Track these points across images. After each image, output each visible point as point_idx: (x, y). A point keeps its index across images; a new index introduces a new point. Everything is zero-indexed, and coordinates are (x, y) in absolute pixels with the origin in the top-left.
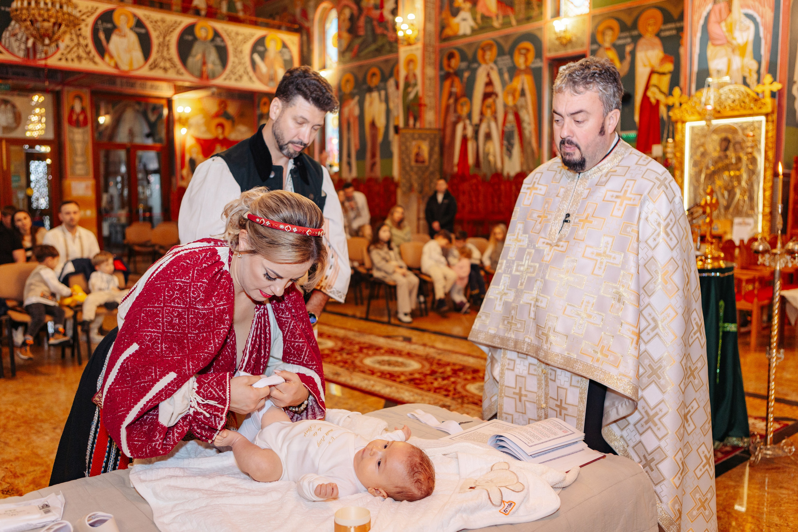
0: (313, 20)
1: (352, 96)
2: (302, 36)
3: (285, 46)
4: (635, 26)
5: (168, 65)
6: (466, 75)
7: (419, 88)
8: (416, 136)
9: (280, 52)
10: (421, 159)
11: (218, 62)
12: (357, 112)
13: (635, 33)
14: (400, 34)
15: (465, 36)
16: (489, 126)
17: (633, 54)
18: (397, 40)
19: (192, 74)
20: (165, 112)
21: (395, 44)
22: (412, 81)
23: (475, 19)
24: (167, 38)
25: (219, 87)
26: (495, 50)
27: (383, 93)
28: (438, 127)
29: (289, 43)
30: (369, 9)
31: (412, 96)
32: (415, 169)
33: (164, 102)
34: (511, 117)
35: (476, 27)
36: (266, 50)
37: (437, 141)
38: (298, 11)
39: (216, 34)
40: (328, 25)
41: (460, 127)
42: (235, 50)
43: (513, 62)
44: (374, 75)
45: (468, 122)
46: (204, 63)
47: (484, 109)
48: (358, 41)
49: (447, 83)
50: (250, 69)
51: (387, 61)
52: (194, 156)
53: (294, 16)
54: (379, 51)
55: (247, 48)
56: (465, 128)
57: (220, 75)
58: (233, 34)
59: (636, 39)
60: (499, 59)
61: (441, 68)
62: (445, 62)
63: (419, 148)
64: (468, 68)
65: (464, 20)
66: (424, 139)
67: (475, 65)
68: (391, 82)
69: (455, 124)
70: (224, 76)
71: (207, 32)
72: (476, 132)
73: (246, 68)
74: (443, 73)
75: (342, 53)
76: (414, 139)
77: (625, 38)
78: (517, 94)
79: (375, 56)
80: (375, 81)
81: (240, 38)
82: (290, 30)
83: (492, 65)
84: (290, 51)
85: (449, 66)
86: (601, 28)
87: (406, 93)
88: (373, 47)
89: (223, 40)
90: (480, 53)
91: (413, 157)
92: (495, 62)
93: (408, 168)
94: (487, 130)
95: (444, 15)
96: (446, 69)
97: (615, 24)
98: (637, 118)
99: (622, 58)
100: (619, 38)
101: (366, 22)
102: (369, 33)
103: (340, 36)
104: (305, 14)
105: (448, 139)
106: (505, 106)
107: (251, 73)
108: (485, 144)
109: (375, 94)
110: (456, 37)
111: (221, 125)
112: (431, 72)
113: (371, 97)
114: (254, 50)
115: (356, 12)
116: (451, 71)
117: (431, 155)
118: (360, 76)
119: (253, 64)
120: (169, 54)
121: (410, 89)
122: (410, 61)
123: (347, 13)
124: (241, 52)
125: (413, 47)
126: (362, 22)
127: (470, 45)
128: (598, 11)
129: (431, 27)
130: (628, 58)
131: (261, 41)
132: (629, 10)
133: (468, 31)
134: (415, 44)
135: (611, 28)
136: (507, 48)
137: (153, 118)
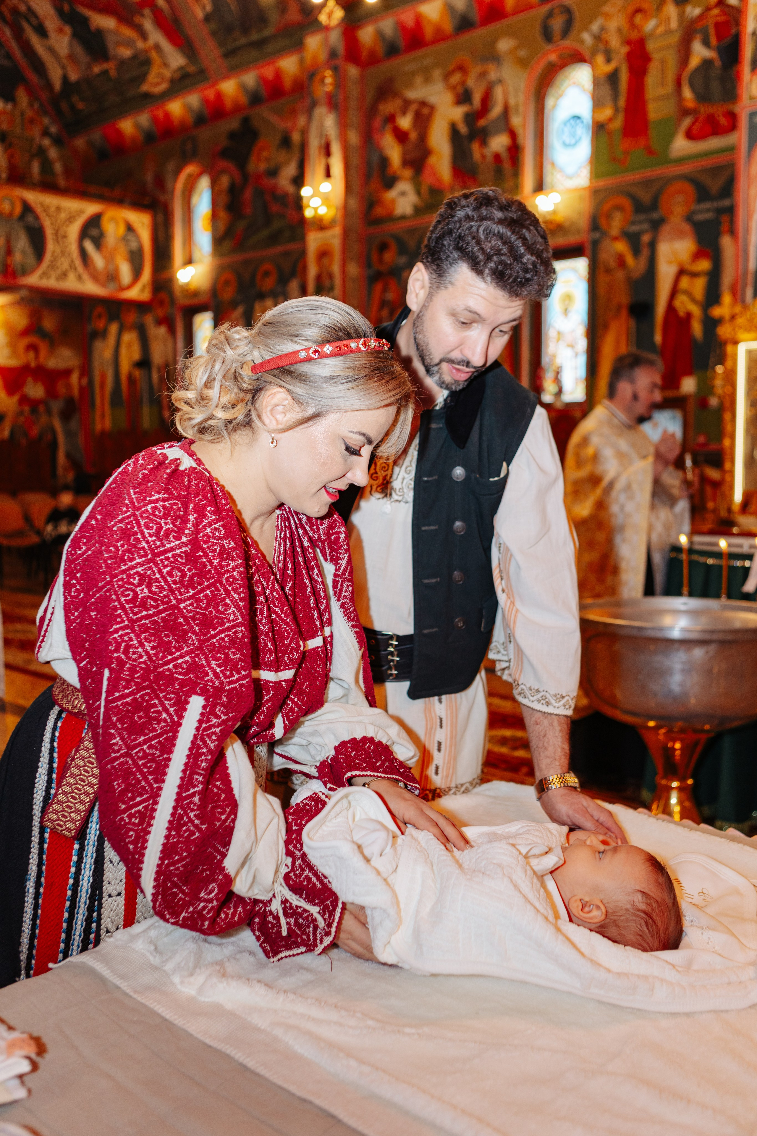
0: (173, 191)
1: (235, 303)
2: (155, 216)
3: (130, 228)
4: (654, 205)
7: (337, 292)
9: (124, 238)
13: (655, 215)
14: (308, 213)
15: (403, 217)
17: (653, 246)
18: (302, 221)
21: (299, 229)
22: (327, 283)
23: (419, 193)
25: (32, 289)
30: (259, 177)
35: (421, 204)
36: (103, 234)
38: (149, 178)
39: (27, 208)
40: (195, 200)
42: (56, 233)
44: (266, 274)
46: (9, 252)
48: (241, 225)
49: (378, 287)
51: (286, 254)
53: (143, 184)
54: (274, 239)
55: (74, 230)
57: (33, 271)
58: (52, 210)
59: (657, 225)
61: (369, 265)
62: (375, 256)
65: (403, 194)
68: (294, 284)
71: (13, 204)
73: (72, 261)
75: (218, 241)
77: (640, 222)
79: (269, 246)
80: (269, 283)
81: (63, 215)
82: (138, 206)
84: (138, 237)
85: (381, 261)
86: (606, 207)
88: (265, 233)
89: (37, 218)
95: (372, 187)
96: (376, 265)
97: (627, 203)
98: (658, 338)
99: (636, 251)
100: (633, 223)
101: (255, 196)
102: (260, 212)
103: (214, 216)
104: (160, 183)
109: (269, 303)
110: (390, 218)
111: (34, 347)
112: (353, 269)
113: (261, 305)
114: (84, 233)
115: (238, 180)
116: (383, 269)
118: (246, 276)
119: (84, 254)
122: (324, 254)
123: (225, 181)
124: (65, 237)
125: (328, 233)
126: (248, 195)
127: (412, 231)
128: (601, 183)
129: (354, 204)
130: (645, 252)
131: (95, 221)
132: (647, 183)
133: (410, 212)
134: (330, 228)
135: (620, 208)
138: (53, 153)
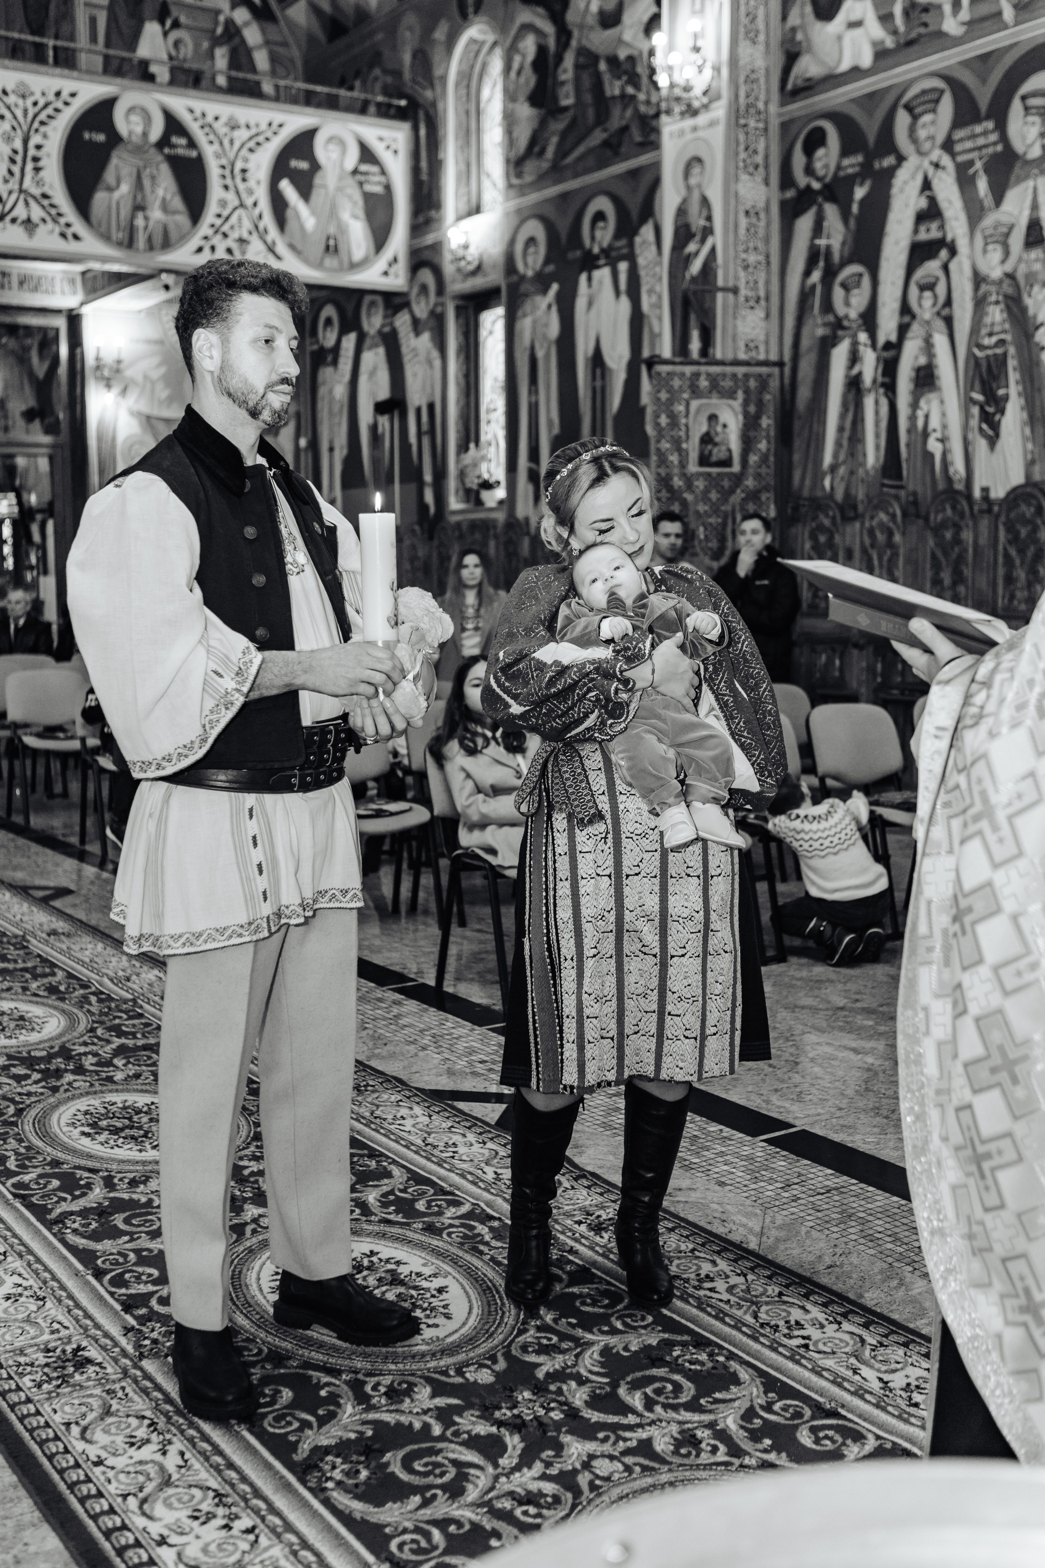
0: (444, 79)
1: (542, 282)
2: (416, 129)
3: (367, 155)
5: (37, 213)
6: (860, 193)
7: (717, 239)
8: (704, 383)
9: (355, 172)
10: (718, 454)
11: (177, 203)
12: (554, 329)
14: (663, 81)
15: (856, 72)
16: (928, 346)
19: (106, 237)
21: (654, 123)
22: (697, 222)
23: (886, 18)
24: (35, 140)
26: (946, 106)
27: (623, 266)
28: (773, 357)
29: (379, 148)
30: (585, 29)
31: (696, 267)
32: (700, 484)
33: (61, 323)
34: (996, 315)
35: (890, 43)
36: (316, 167)
37: (771, 398)
39: (173, 125)
40: (486, 93)
41: (840, 355)
42: (227, 168)
43: (1004, 139)
44: (600, 216)
45: (863, 337)
46: (139, 207)
47: (914, 291)
48: (558, 126)
49: (804, 224)
50: (268, 221)
51: (634, 173)
53: (397, 74)
55: (261, 162)
56: (854, 358)
57: (183, 238)
58: (220, 127)
60: (959, 134)
61: (787, 180)
62: (799, 160)
63: (713, 418)
64: (866, 171)
65: (855, 24)
66: (727, 394)
67: (889, 161)
68: (647, 232)
69: (826, 345)
70: (196, 241)
71: (147, 120)
72: (889, 368)
74: (790, 194)
76: (696, 392)
78: (1017, 240)
79: (602, 164)
80: (605, 235)
81: (242, 135)
82: (386, 112)
83: (937, 154)
84: (383, 172)
85: (809, 170)
87: (680, 261)
88: (598, 137)
89: (192, 144)
90: (902, 119)
91: (693, 448)
92: (948, 146)
93: (677, 482)
94: (923, 361)
95: (794, 19)
96: (802, 180)
101: (578, 67)
102: (588, 98)
106: (978, 279)
107: (273, 233)
108: (914, 405)
109: (603, 274)
110: (832, 80)
112: (754, 191)
113: (590, 279)
114: (280, 169)
115: (551, 43)
116: (816, 185)
117: (747, 443)
118: (563, 227)
119: (279, 206)
120: (39, 183)
121: (692, 247)
122: (693, 163)
123: (529, 45)
124: (245, 174)
125: (702, 119)
126: (567, 70)
127: (870, 100)
129: (752, 55)
131: (301, 144)
133: (866, 60)
134: (706, 107)
136: (984, 97)
137: (40, 369)
138: (252, 35)
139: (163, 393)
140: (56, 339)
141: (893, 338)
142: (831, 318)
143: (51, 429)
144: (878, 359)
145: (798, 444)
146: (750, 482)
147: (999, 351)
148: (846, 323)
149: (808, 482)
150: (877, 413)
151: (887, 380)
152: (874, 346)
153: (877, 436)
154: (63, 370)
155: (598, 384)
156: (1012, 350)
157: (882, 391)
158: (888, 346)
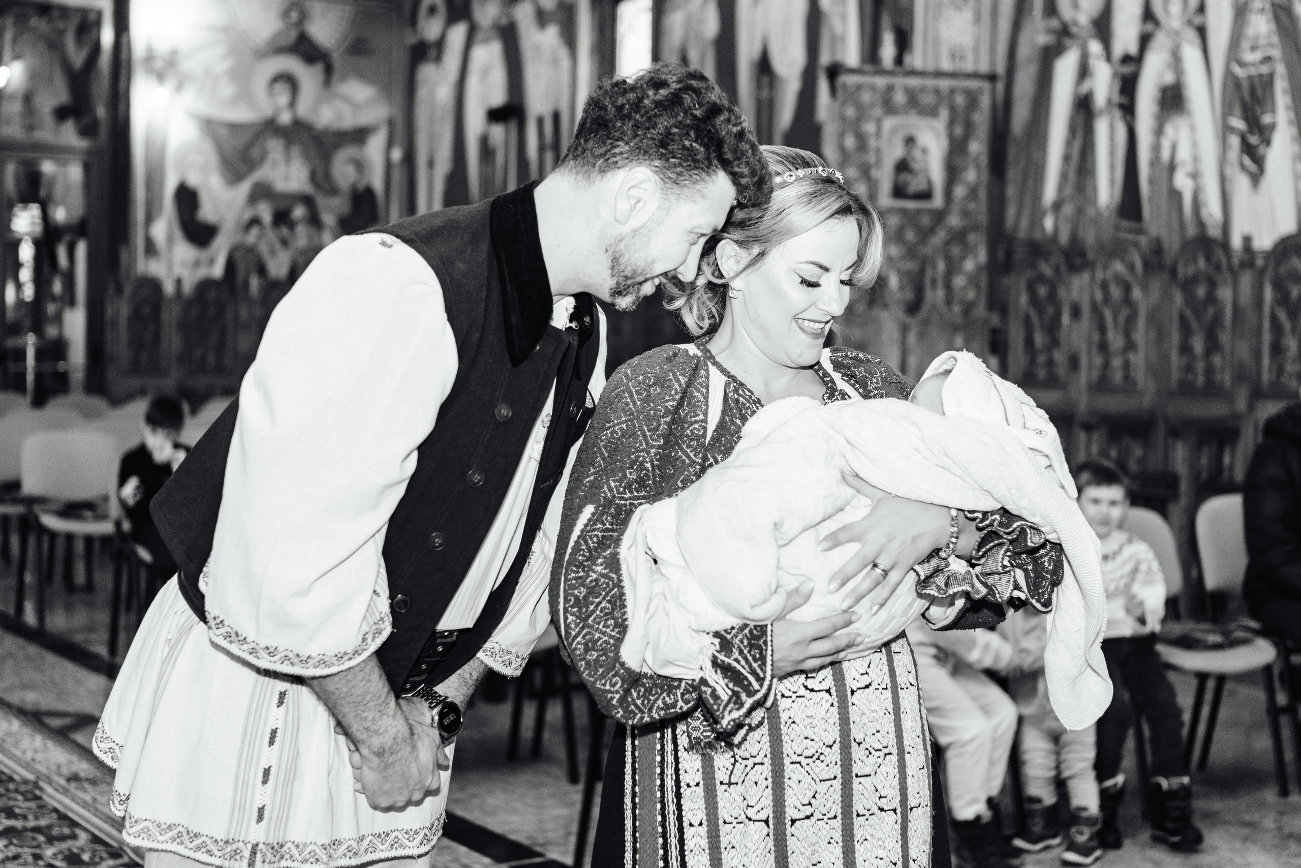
8: (900, 98)
10: (916, 184)
12: (711, 25)
16: (1176, 61)
20: (107, 36)
28: (984, 68)
32: (893, 221)
33: (105, 4)
37: (982, 118)
41: (1066, 68)
45: (1095, 47)
52: (194, 180)
56: (1084, 72)
63: (910, 141)
66: (932, 112)
72: (1127, 87)
76: (890, 108)
91: (886, 176)
94: (1169, 78)
105: (1021, 114)
108: (1159, 132)
111: (289, 80)
117: (952, 172)
137: (78, 58)
139: (227, 90)
140: (98, 23)
141: (1133, 49)
142: (1055, 23)
143: (88, 130)
144: (1115, 75)
145: (1013, 173)
146: (954, 220)
147: (1265, 69)
148: (1074, 30)
149: (1025, 222)
150: (1112, 139)
151: (1125, 101)
152: (1108, 57)
153: (1112, 167)
154: (105, 60)
155: (765, 94)
156: (1280, 69)
157: (1117, 114)
158: (1127, 59)
